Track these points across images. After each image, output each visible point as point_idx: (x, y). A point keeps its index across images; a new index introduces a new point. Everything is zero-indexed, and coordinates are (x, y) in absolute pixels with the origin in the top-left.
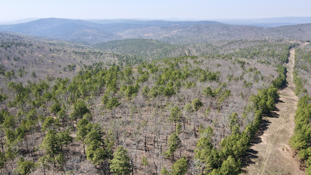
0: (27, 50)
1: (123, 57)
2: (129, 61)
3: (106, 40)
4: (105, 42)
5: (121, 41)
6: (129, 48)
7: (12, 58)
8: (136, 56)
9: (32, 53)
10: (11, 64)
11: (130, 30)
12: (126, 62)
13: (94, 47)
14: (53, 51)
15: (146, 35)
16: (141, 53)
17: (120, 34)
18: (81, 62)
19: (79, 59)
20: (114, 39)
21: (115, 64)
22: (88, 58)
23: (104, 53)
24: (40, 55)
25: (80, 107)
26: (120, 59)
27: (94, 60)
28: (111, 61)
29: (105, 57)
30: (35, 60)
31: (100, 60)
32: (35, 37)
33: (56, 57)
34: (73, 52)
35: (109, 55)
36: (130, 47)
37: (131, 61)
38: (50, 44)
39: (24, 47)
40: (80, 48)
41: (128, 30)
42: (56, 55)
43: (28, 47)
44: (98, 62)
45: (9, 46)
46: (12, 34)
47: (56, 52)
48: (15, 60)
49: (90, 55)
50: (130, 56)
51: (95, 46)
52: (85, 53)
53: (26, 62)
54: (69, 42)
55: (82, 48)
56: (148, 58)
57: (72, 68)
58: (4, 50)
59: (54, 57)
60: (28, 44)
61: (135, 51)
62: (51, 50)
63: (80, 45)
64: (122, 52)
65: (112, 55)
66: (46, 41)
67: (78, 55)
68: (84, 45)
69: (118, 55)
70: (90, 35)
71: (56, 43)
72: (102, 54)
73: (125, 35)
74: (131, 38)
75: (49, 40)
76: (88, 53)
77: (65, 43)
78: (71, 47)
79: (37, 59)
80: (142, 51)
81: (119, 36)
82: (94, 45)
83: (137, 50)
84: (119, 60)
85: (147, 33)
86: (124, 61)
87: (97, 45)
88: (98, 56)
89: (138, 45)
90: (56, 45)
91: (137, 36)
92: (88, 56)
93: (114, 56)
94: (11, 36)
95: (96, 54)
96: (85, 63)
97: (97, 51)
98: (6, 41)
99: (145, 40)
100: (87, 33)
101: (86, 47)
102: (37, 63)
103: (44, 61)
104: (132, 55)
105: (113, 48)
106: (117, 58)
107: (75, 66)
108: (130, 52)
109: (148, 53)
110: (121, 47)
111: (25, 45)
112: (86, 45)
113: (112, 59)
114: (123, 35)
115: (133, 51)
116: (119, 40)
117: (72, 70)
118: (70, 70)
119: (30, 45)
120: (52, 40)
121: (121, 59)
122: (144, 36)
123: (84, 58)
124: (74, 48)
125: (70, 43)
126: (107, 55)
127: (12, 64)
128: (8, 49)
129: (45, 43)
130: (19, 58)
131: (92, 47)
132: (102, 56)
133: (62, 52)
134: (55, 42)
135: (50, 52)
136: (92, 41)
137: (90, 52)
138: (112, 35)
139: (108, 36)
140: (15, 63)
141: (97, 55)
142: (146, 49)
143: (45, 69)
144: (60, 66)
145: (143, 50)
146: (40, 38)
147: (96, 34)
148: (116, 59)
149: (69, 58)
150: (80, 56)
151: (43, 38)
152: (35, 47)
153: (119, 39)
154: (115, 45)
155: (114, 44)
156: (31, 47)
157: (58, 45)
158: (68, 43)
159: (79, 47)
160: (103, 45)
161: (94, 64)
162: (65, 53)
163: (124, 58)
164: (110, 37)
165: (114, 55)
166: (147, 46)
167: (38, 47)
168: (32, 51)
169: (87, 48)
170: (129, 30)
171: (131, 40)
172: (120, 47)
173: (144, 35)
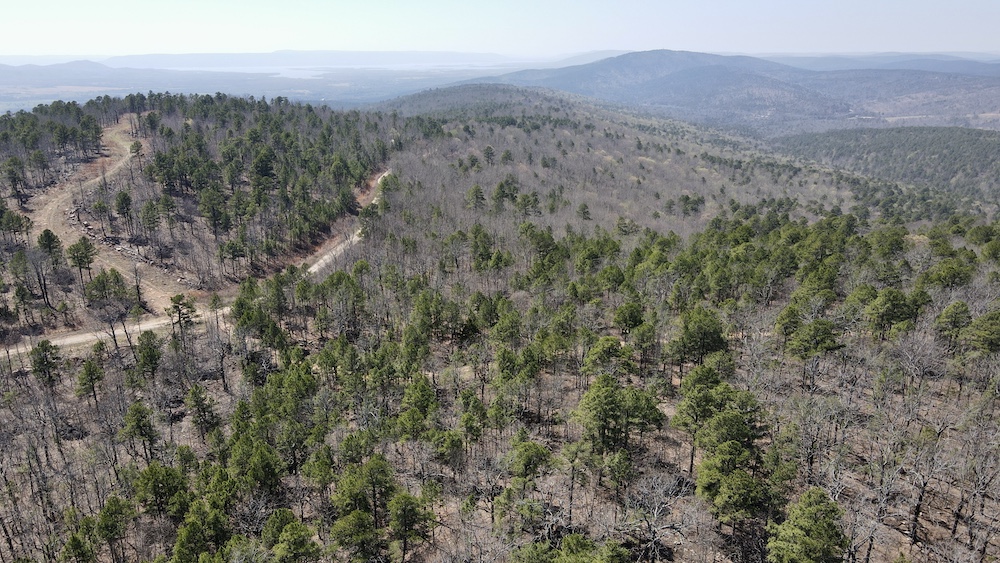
0: (579, 140)
1: (876, 190)
2: (895, 205)
3: (821, 127)
4: (815, 131)
5: (878, 131)
6: (904, 161)
7: (539, 161)
8: (927, 190)
9: (588, 151)
10: (533, 176)
11: (920, 95)
12: (883, 207)
13: (773, 148)
14: (646, 149)
15: (990, 115)
16: (953, 181)
17: (879, 108)
18: (722, 191)
19: (717, 179)
20: (851, 124)
21: (839, 210)
22: (748, 180)
23: (804, 170)
24: (609, 158)
25: (700, 328)
26: (860, 196)
27: (765, 187)
28: (824, 197)
29: (806, 182)
30: (594, 170)
31: (788, 190)
32: (605, 107)
33: (651, 168)
34: (705, 156)
35: (821, 179)
36: (911, 155)
37: (905, 208)
38: (642, 128)
39: (573, 131)
40: (728, 148)
41: (913, 96)
42: (653, 161)
43: (582, 132)
44: (779, 196)
45: (537, 127)
46: (550, 95)
47: (652, 151)
48: (545, 165)
49: (757, 172)
50: (904, 189)
51: (777, 145)
52: (740, 162)
53: (570, 174)
54: (695, 125)
55: (735, 146)
56: (978, 203)
57: (693, 205)
58: (525, 135)
59: (646, 166)
60: (584, 123)
61: (929, 171)
62: (639, 146)
63: (729, 138)
64: (873, 173)
65: (834, 177)
66: (631, 119)
67: (716, 166)
68: (741, 139)
69: (855, 182)
70: (766, 107)
71: (657, 127)
72: (797, 171)
73: (895, 112)
74: (922, 125)
75: (637, 116)
76: (752, 165)
77: (682, 128)
78: (698, 141)
79: (599, 168)
80: (960, 174)
81: (873, 114)
82: (775, 140)
83: (939, 168)
84: (856, 198)
85: (992, 110)
86: (877, 203)
87: (787, 139)
88: (784, 177)
89: (945, 151)
90: (656, 132)
91: (948, 118)
92: (748, 173)
93: (839, 183)
94: (546, 99)
95: (776, 171)
96: (734, 196)
97: (782, 159)
98: (532, 113)
99: (980, 133)
100: (758, 99)
101: (747, 145)
102: (598, 179)
103: (616, 174)
104: (911, 187)
105: (841, 155)
106: (852, 190)
107: (701, 201)
108: (904, 176)
109: (983, 186)
110: (873, 154)
111: (575, 126)
112: (748, 139)
113: (833, 191)
114: (891, 111)
115: (920, 172)
116: (870, 130)
117: (692, 213)
118: (686, 213)
119: (588, 127)
120: (648, 116)
121: (865, 195)
122: (976, 117)
123: (733, 180)
124: (709, 144)
125: (698, 129)
126: (816, 176)
127: (536, 176)
128: (534, 133)
129: (626, 124)
130: (554, 160)
131: (765, 147)
132: (796, 180)
133: (670, 155)
134: (654, 122)
135: (638, 151)
136: (770, 127)
137: (757, 162)
138: (847, 110)
139: (830, 111)
140: (542, 172)
141: (779, 175)
142: (978, 169)
143: (614, 200)
144: (657, 196)
145: (964, 170)
146: (618, 108)
147: (787, 106)
148: (847, 193)
149: (688, 173)
150: (722, 172)
151: (625, 110)
152: (599, 134)
153: (869, 125)
154: (852, 144)
155: (845, 143)
156: (588, 133)
157: (663, 133)
158: (693, 129)
159: (724, 143)
160: (807, 144)
161: (764, 201)
162: (678, 157)
163: (879, 195)
164: (837, 115)
165: (839, 180)
166: (986, 157)
167: (607, 135)
168: (589, 145)
169: (748, 149)
170: (918, 95)
171: (921, 129)
172: (869, 153)
173: (981, 115)
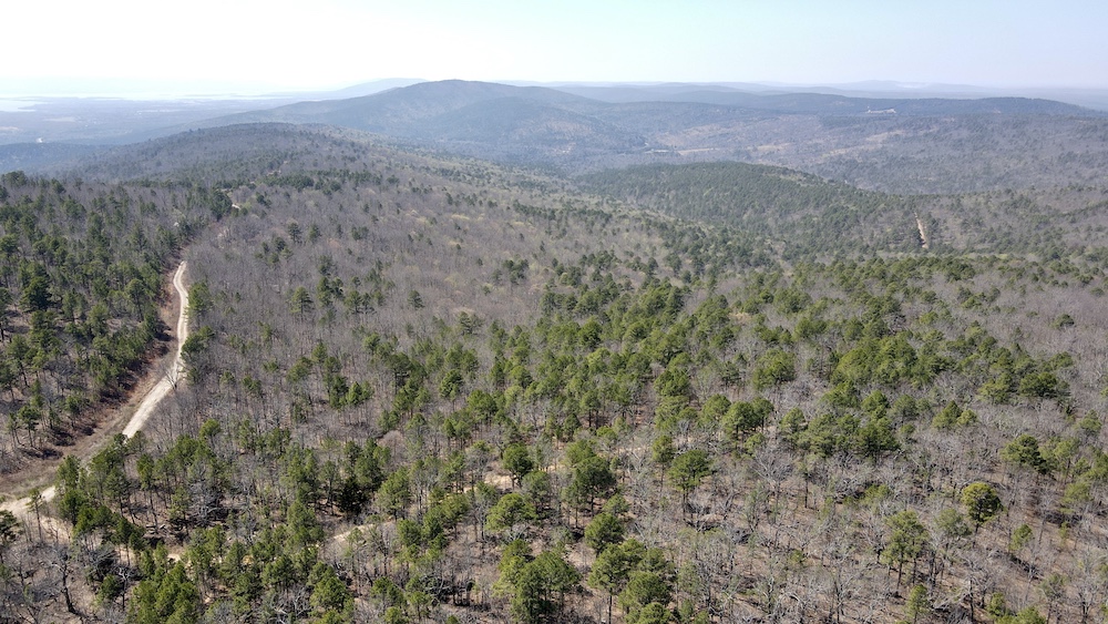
1: (682, 234)
2: (702, 250)
3: (622, 162)
4: (616, 167)
5: (673, 168)
6: (701, 198)
8: (725, 231)
9: (398, 212)
10: (346, 253)
11: (706, 128)
12: (692, 253)
13: (580, 187)
14: (457, 204)
15: (766, 148)
17: (672, 141)
18: (542, 248)
19: (535, 234)
20: (647, 159)
21: (655, 262)
22: (564, 232)
23: (614, 216)
24: (422, 220)
26: (670, 243)
27: (582, 238)
28: (638, 246)
29: (619, 230)
30: (410, 236)
31: (603, 241)
32: (400, 146)
33: (467, 227)
34: (520, 208)
35: (632, 226)
36: (707, 192)
37: (710, 253)
38: (445, 172)
39: (377, 188)
40: (536, 191)
41: (700, 128)
42: (468, 218)
43: (387, 189)
44: (596, 249)
45: (337, 188)
47: (464, 206)
48: (357, 237)
49: (571, 222)
50: (705, 231)
51: (582, 183)
52: (553, 212)
53: (383, 243)
54: (499, 165)
55: (542, 187)
56: (769, 241)
57: (518, 271)
58: (325, 198)
59: (460, 225)
60: (386, 178)
61: (724, 208)
62: (450, 201)
63: (536, 178)
64: (675, 211)
65: (643, 223)
66: (431, 162)
67: (531, 218)
68: (546, 179)
69: (663, 227)
70: (567, 142)
71: (460, 169)
72: (608, 218)
73: (689, 145)
74: (711, 160)
75: (437, 156)
76: (565, 214)
77: (487, 169)
78: (505, 183)
79: (413, 233)
80: (750, 211)
81: (667, 148)
82: (580, 179)
83: (732, 205)
84: (667, 245)
85: (768, 142)
86: (686, 250)
87: (590, 178)
88: (598, 226)
89: (735, 188)
90: (461, 177)
91: (732, 150)
92: (563, 223)
93: (649, 228)
95: (590, 219)
96: (555, 252)
97: (591, 201)
99: (762, 169)
100: (559, 133)
101: (555, 187)
102: (416, 247)
103: (433, 240)
104: (712, 227)
105: (645, 193)
106: (661, 236)
108: (703, 214)
109: (770, 222)
110: (673, 192)
111: (379, 182)
112: (554, 179)
113: (644, 239)
114: (682, 144)
115: (717, 209)
116: (668, 166)
117: (519, 281)
118: (513, 281)
119: (392, 181)
120: (447, 155)
121: (674, 241)
122: (755, 150)
123: (550, 233)
124: (517, 187)
125: (502, 169)
126: (626, 221)
127: (350, 252)
129: (428, 169)
130: (366, 229)
131: (573, 188)
132: (609, 228)
133: (483, 209)
134: (454, 164)
135: (449, 207)
136: (573, 163)
137: (568, 207)
138: (642, 144)
139: (627, 145)
141: (593, 224)
142: (765, 206)
144: (480, 262)
145: (753, 207)
146: (414, 147)
147: (587, 140)
148: (657, 240)
149: (504, 230)
150: (537, 224)
151: (422, 149)
152: (405, 189)
153: (664, 160)
154: (653, 181)
155: (651, 179)
156: (393, 189)
157: (468, 178)
158: (497, 170)
159: (532, 185)
160: (607, 182)
161: (585, 257)
162: (491, 210)
163: (686, 240)
164: (634, 149)
165: (650, 225)
166: (770, 193)
167: (414, 190)
168: (398, 205)
169: (556, 191)
170: (704, 128)
171: (712, 166)
172: (669, 191)
173: (759, 148)
